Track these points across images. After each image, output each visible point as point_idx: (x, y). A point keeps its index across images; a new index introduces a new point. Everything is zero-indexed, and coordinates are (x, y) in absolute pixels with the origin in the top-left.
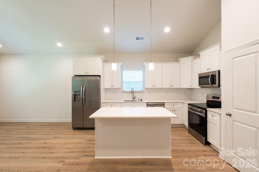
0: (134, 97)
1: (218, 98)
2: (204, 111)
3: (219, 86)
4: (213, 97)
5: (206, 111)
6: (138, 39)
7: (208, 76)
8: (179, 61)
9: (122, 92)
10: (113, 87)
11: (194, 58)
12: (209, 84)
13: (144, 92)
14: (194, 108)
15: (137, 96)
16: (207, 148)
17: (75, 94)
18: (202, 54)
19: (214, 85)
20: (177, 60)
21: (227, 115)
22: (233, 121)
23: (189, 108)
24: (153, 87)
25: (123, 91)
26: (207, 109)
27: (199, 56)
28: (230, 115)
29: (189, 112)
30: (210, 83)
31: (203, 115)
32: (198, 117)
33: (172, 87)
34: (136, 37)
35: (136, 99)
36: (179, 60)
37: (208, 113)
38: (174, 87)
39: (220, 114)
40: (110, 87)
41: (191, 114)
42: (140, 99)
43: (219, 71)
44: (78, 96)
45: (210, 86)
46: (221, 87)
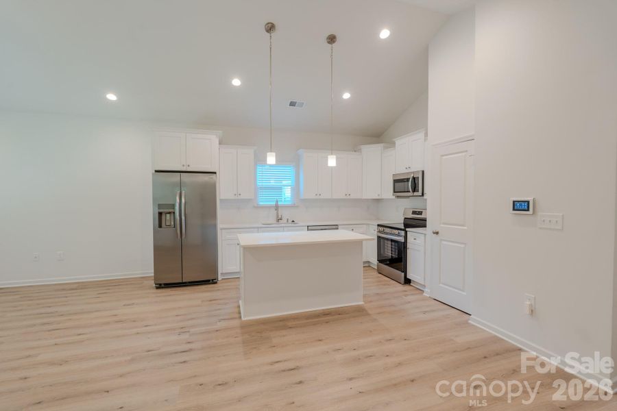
0: (280, 216)
1: (420, 213)
2: (403, 233)
3: (423, 195)
4: (414, 213)
5: (406, 232)
6: (292, 104)
7: (408, 180)
8: (360, 151)
9: (255, 207)
10: (239, 197)
11: (386, 148)
12: (409, 192)
13: (297, 207)
14: (388, 230)
15: (286, 214)
16: (407, 287)
17: (161, 211)
18: (398, 142)
19: (415, 194)
20: (355, 149)
21: (434, 233)
22: (441, 240)
23: (379, 232)
24: (317, 197)
25: (256, 205)
26: (407, 229)
27: (393, 144)
28: (437, 233)
29: (379, 237)
30: (411, 190)
31: (402, 239)
32: (390, 242)
33: (348, 197)
34: (290, 102)
35: (284, 220)
36: (360, 149)
37: (409, 234)
38: (353, 196)
39: (425, 235)
40: (232, 197)
41: (382, 240)
42: (290, 221)
43: (423, 172)
44: (168, 215)
45: (411, 194)
46: (425, 197)
